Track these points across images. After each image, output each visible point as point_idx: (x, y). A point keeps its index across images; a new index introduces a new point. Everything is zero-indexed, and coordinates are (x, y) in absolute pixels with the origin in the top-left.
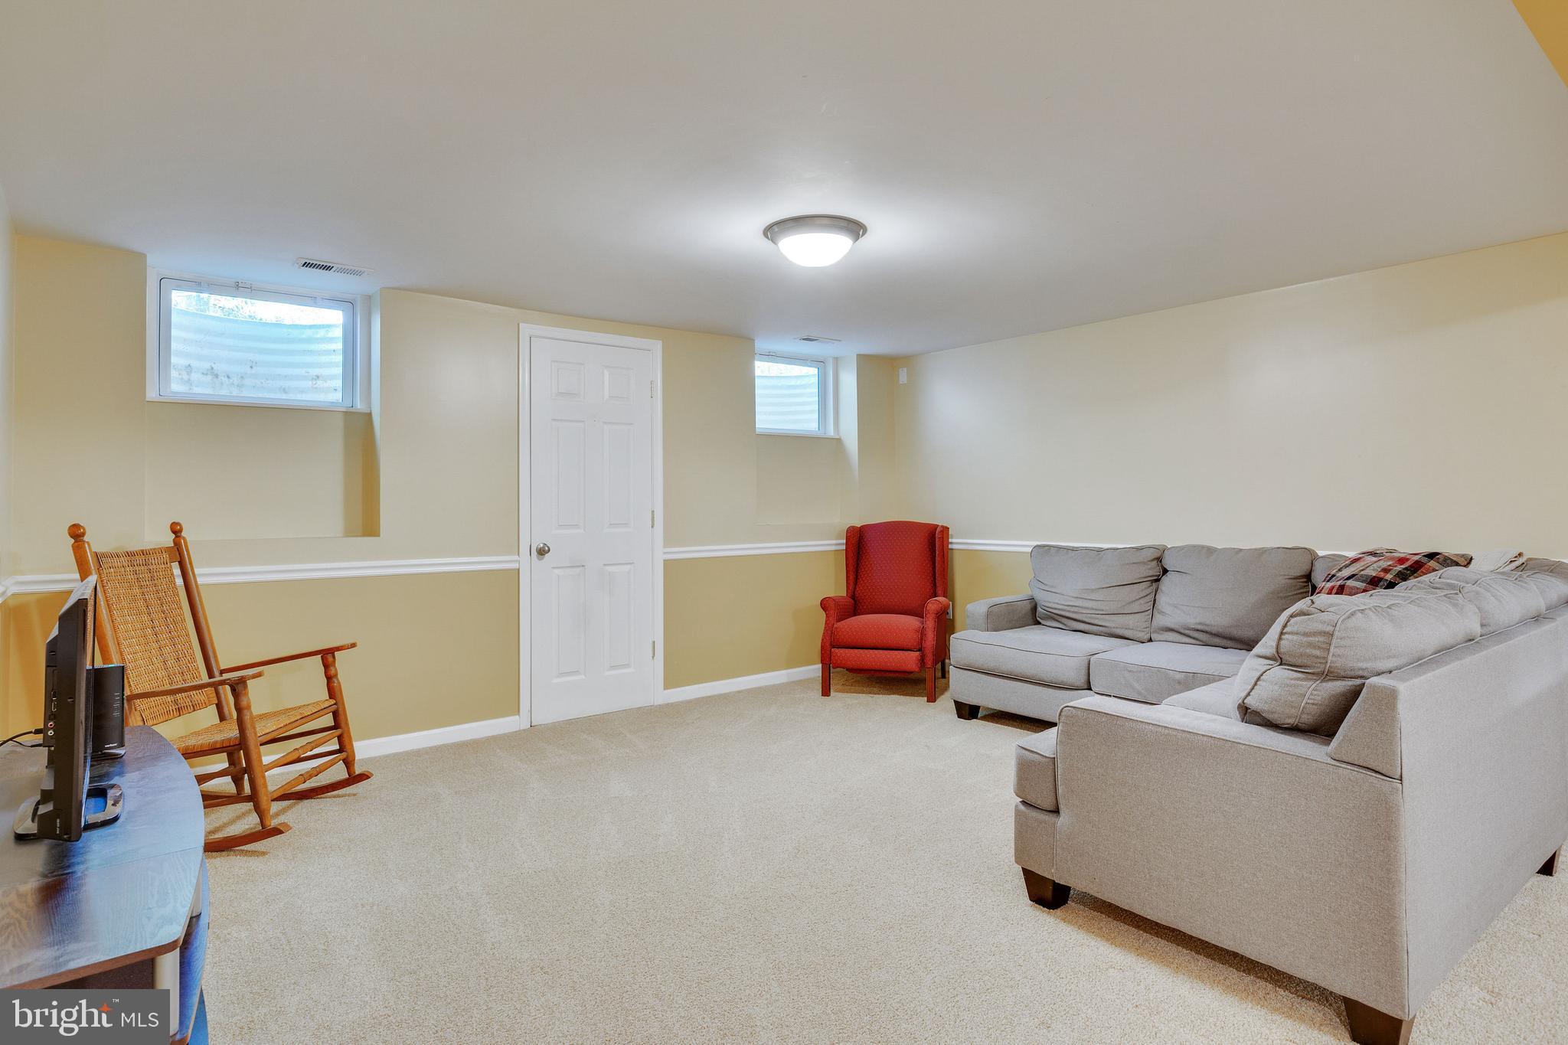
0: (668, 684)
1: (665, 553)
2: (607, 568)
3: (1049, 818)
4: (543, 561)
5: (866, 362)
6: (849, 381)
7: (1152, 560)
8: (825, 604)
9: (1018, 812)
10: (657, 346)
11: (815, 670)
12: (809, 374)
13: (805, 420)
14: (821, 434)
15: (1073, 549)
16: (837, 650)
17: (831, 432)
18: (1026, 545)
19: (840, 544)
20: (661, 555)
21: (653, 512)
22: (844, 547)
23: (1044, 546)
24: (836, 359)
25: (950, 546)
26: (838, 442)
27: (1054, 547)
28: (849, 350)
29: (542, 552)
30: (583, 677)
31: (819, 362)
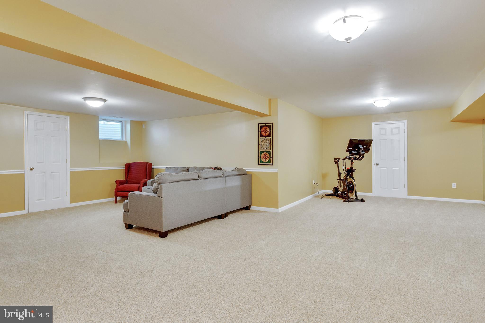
0: (71, 202)
1: (70, 169)
2: (52, 173)
3: (127, 213)
4: (32, 171)
5: (132, 122)
6: (129, 127)
7: (186, 170)
8: (117, 182)
9: (124, 213)
10: (68, 118)
11: (113, 199)
12: (119, 124)
13: (117, 136)
14: (121, 140)
15: (173, 168)
16: (118, 192)
17: (124, 140)
18: (164, 167)
19: (123, 167)
20: (69, 170)
21: (67, 159)
22: (125, 168)
23: (168, 167)
24: (126, 121)
25: (152, 168)
26: (126, 142)
27: (170, 167)
28: (129, 120)
29: (32, 169)
30: (45, 200)
31: (121, 122)
